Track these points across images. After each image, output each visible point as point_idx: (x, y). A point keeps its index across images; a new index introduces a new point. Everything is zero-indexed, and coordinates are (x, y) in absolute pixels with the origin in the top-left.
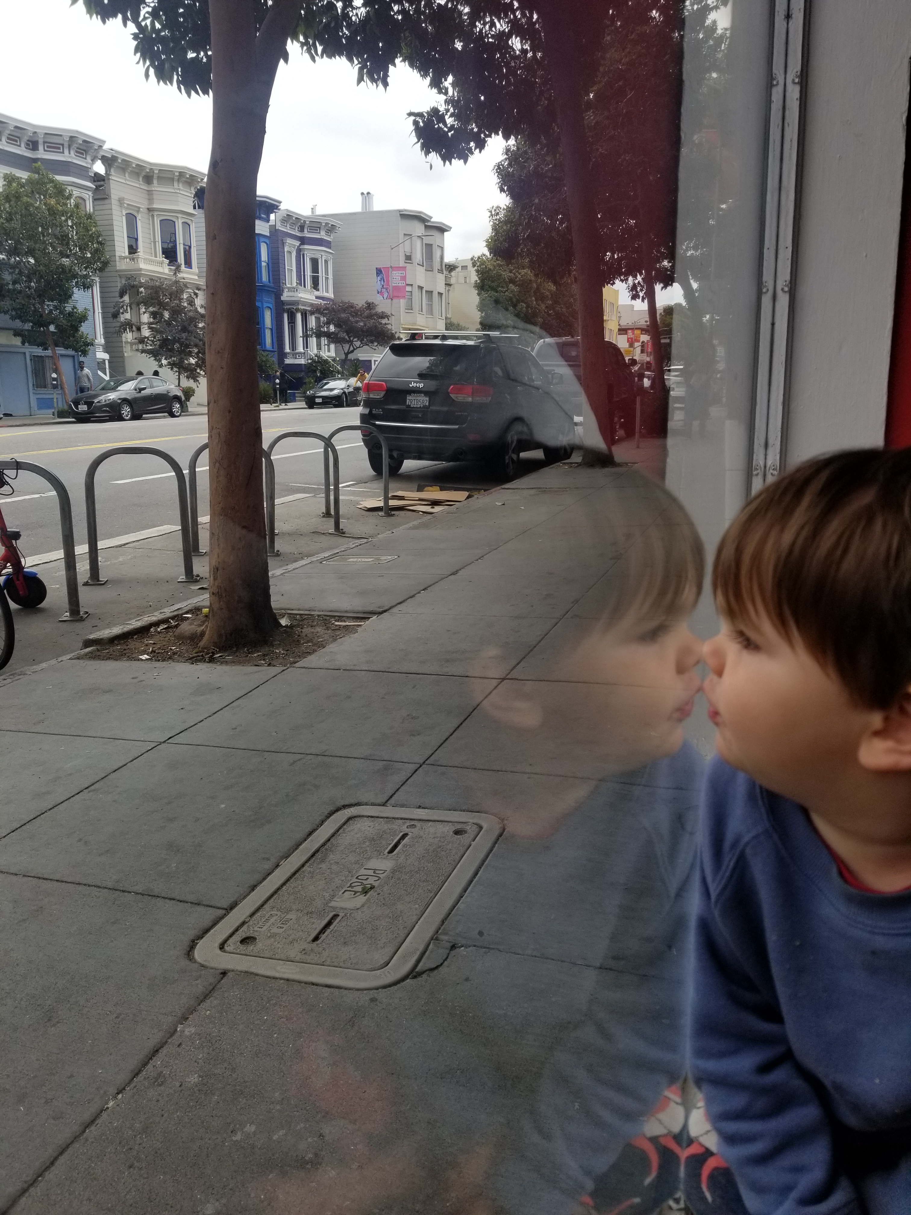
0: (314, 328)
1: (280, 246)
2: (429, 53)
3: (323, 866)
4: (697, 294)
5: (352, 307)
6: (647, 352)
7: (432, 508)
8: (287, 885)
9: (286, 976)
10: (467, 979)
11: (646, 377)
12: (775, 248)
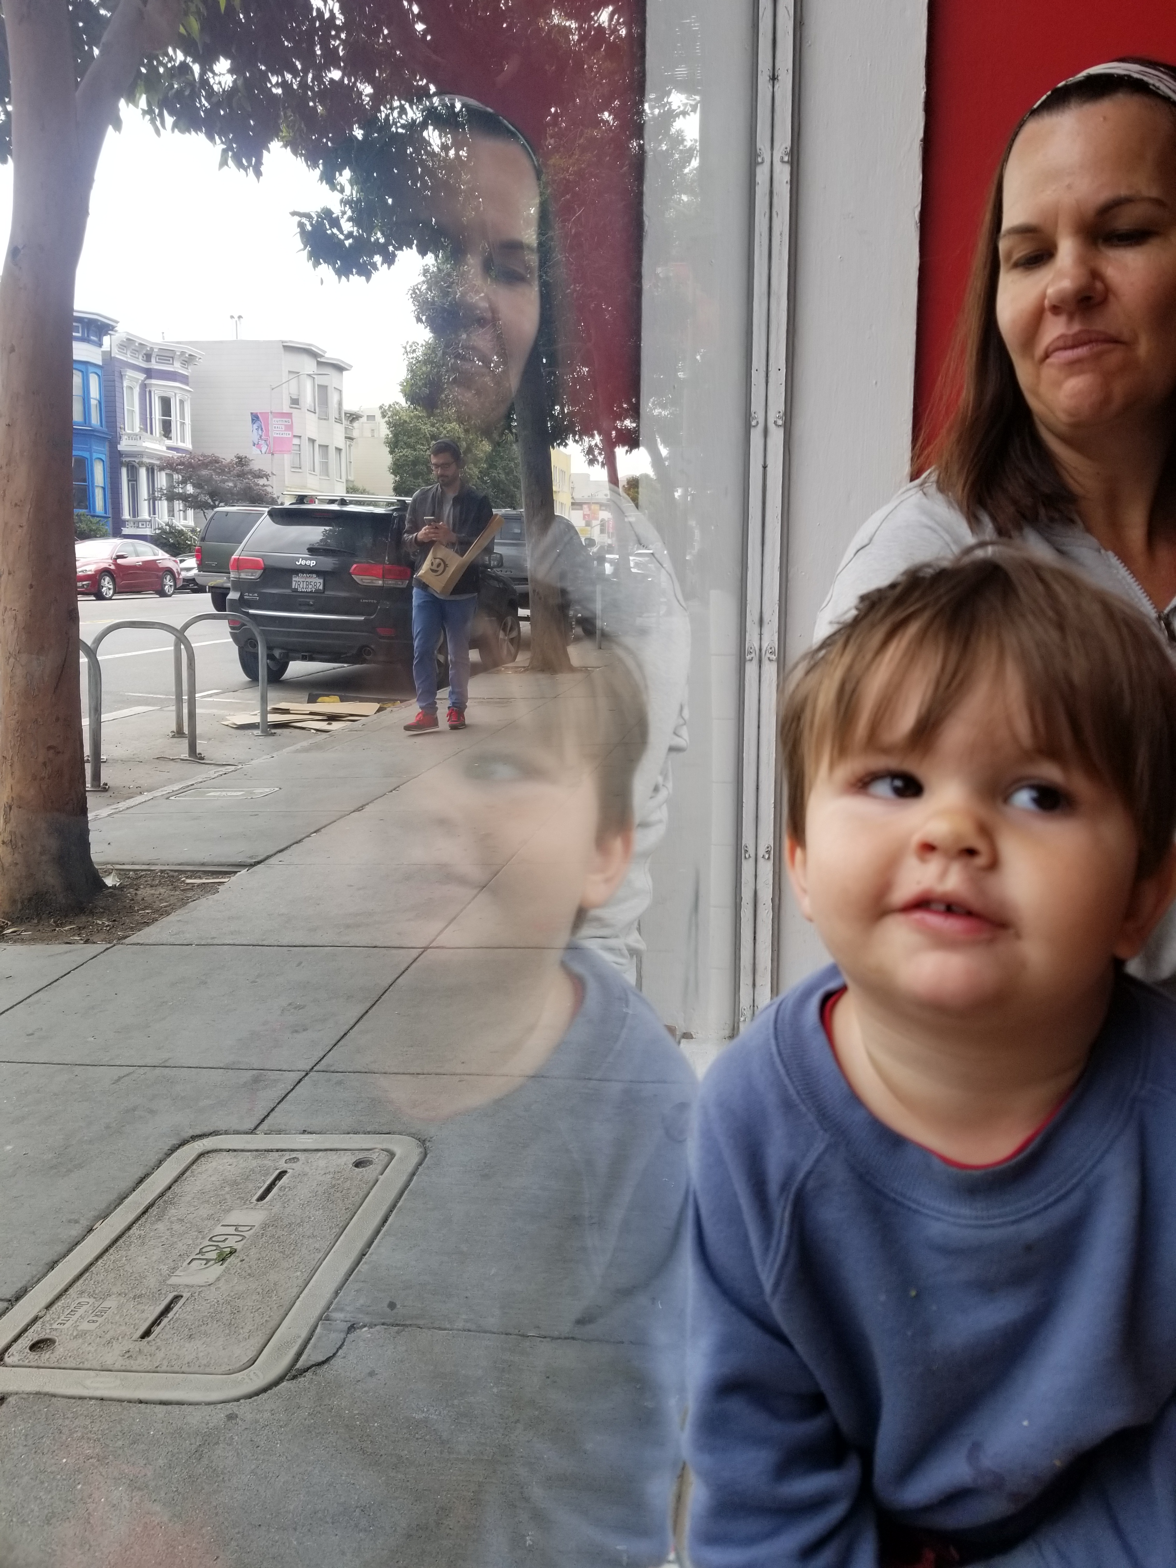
0: (164, 488)
1: (117, 379)
2: (319, 140)
3: (160, 1226)
4: (667, 463)
5: (217, 461)
6: (608, 533)
7: (328, 724)
8: (105, 1258)
9: (99, 1393)
10: (372, 1374)
11: (608, 562)
12: (765, 369)
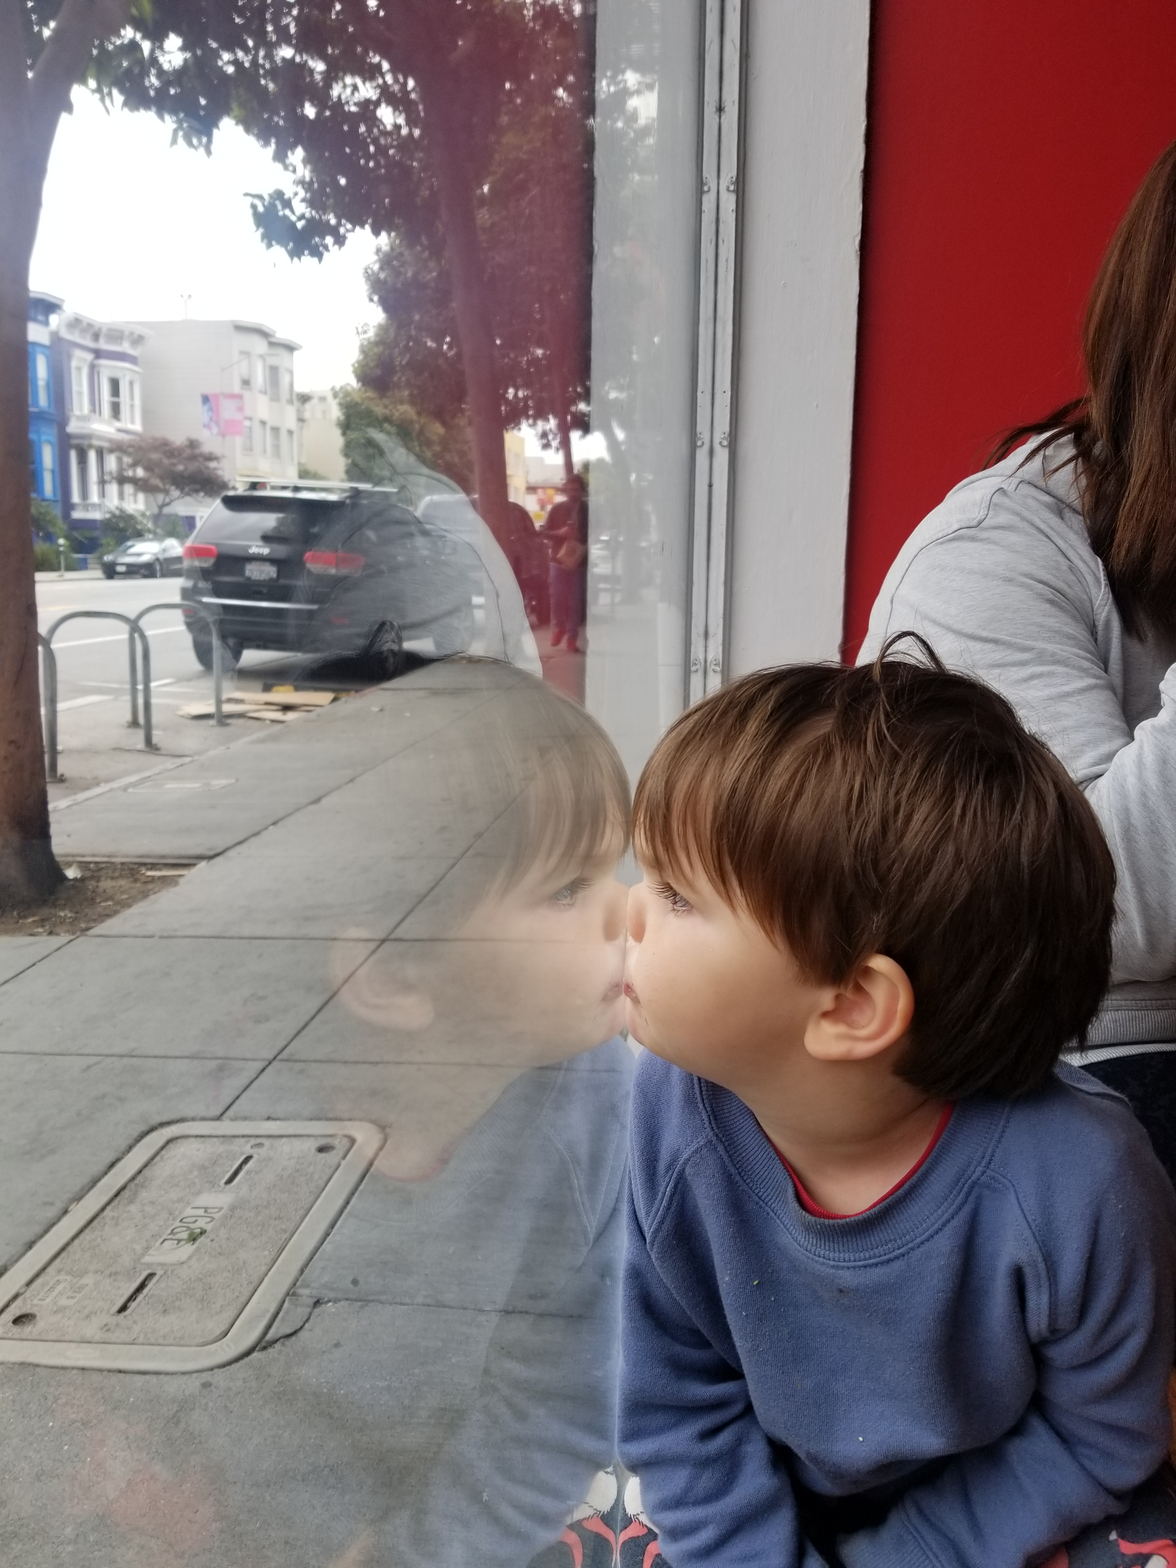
0: (114, 471)
1: (65, 359)
2: (270, 118)
3: (133, 1208)
4: (623, 448)
5: (167, 445)
7: (283, 714)
8: (80, 1238)
9: (81, 1363)
10: (337, 1345)
12: (710, 391)
